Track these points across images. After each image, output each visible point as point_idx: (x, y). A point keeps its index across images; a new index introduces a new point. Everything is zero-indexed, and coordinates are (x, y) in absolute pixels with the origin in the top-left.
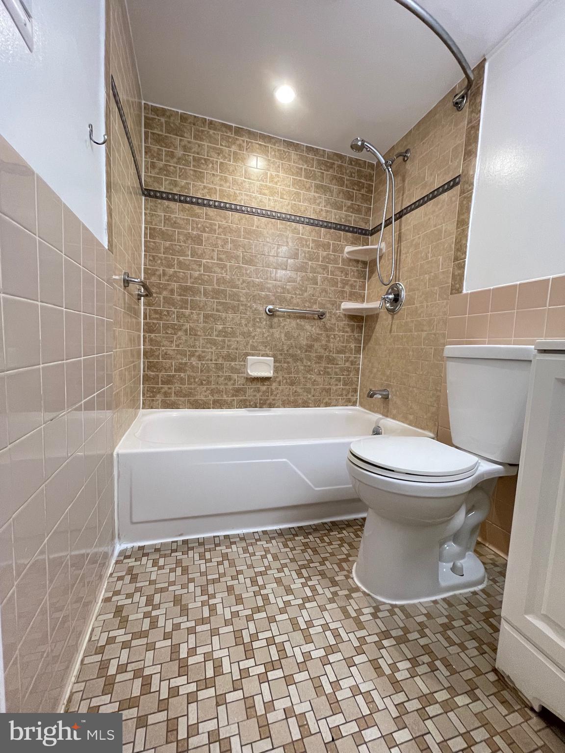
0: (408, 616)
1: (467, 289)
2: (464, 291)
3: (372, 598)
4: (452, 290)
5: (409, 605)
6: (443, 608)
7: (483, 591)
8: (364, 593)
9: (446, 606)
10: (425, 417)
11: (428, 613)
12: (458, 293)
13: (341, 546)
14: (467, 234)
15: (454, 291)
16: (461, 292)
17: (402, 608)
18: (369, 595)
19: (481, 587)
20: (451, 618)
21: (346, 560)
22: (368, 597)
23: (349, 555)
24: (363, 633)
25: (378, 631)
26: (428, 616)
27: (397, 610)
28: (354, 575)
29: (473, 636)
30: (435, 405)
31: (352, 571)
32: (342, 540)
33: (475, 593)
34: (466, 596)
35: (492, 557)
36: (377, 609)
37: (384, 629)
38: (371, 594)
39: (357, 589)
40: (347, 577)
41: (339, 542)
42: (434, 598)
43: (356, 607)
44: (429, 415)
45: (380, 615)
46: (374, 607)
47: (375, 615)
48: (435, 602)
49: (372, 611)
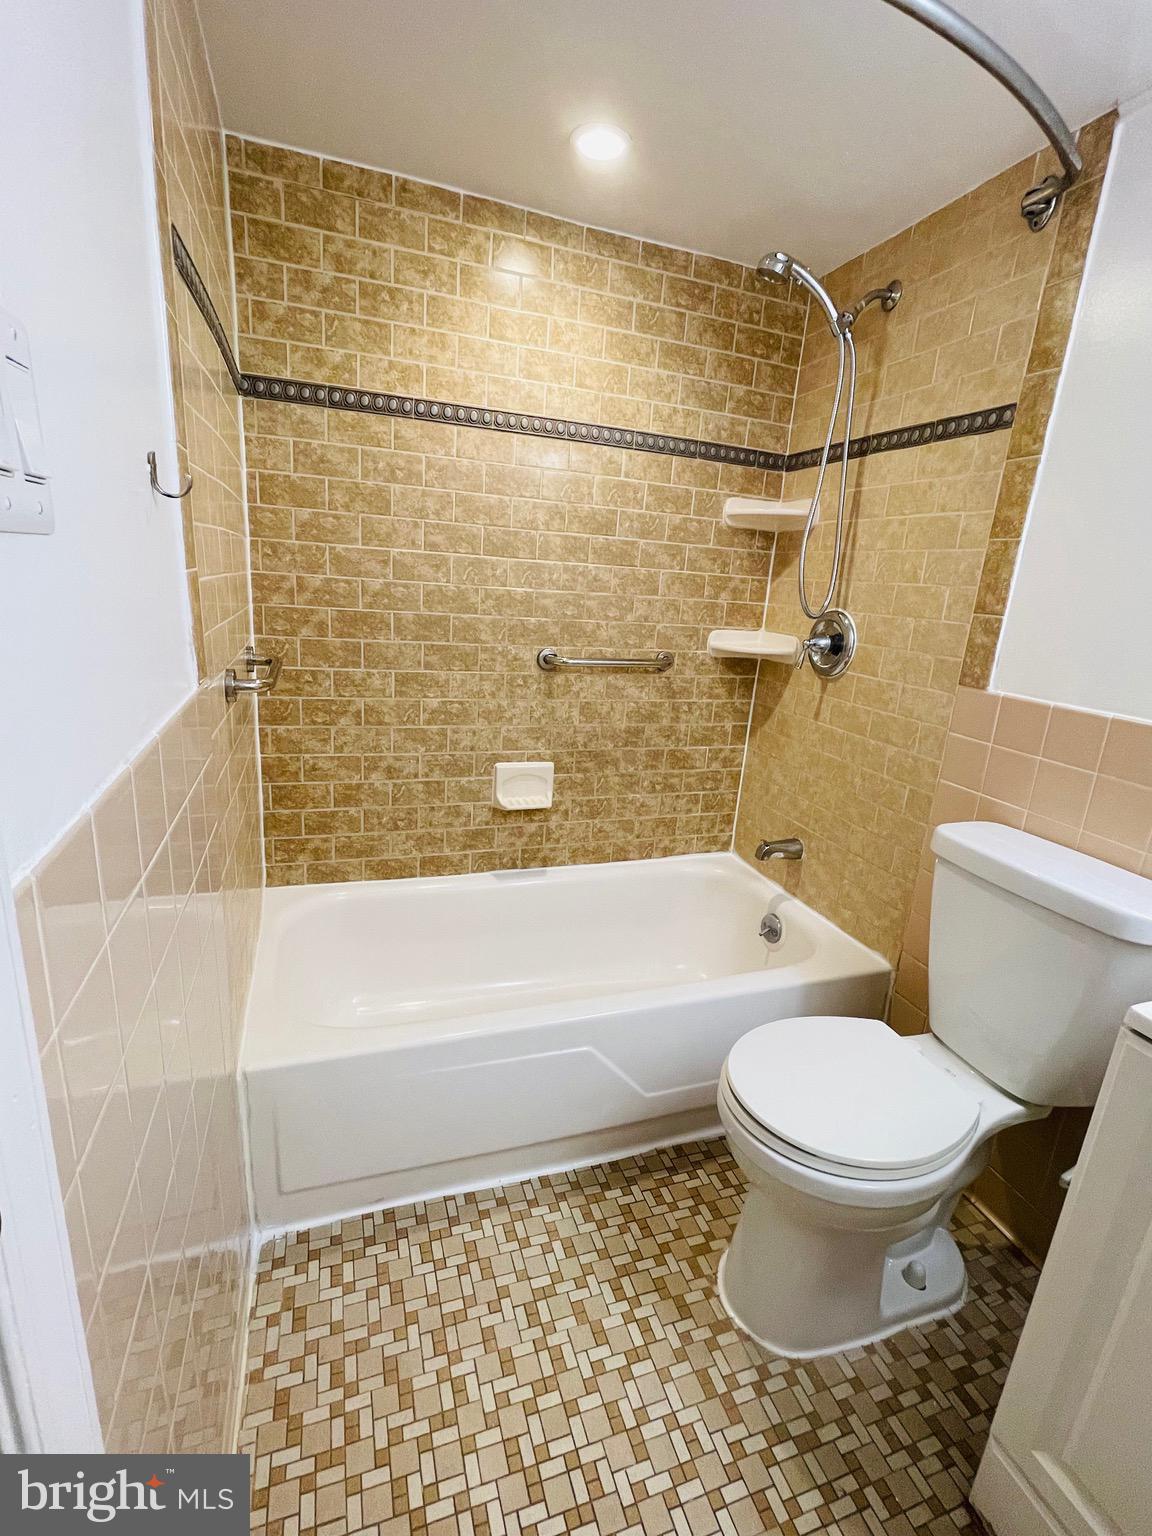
0: (821, 1387)
1: (998, 685)
2: (991, 689)
3: (756, 1345)
4: (964, 675)
5: (821, 1359)
6: (882, 1363)
7: (958, 1316)
8: (739, 1332)
9: (889, 1359)
10: (876, 923)
11: (857, 1377)
12: (978, 688)
13: (695, 1211)
14: (1014, 558)
15: (968, 680)
16: (984, 687)
17: (809, 1366)
18: (748, 1338)
19: (954, 1308)
20: (897, 1388)
21: (704, 1249)
22: (747, 1345)
23: (710, 1236)
24: (736, 1432)
25: (766, 1425)
26: (856, 1383)
27: (800, 1373)
28: (720, 1289)
29: (935, 1427)
30: (900, 906)
31: (716, 1278)
32: (695, 1194)
33: (942, 1324)
34: (925, 1332)
35: (981, 1229)
36: (764, 1374)
37: (776, 1420)
38: (753, 1336)
39: (726, 1325)
40: (709, 1293)
41: (691, 1203)
42: (866, 1341)
43: (726, 1371)
44: (886, 922)
45: (770, 1386)
46: (758, 1369)
47: (759, 1388)
48: (870, 1349)
49: (756, 1378)
